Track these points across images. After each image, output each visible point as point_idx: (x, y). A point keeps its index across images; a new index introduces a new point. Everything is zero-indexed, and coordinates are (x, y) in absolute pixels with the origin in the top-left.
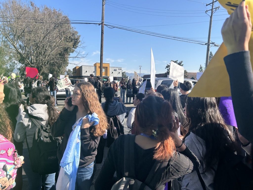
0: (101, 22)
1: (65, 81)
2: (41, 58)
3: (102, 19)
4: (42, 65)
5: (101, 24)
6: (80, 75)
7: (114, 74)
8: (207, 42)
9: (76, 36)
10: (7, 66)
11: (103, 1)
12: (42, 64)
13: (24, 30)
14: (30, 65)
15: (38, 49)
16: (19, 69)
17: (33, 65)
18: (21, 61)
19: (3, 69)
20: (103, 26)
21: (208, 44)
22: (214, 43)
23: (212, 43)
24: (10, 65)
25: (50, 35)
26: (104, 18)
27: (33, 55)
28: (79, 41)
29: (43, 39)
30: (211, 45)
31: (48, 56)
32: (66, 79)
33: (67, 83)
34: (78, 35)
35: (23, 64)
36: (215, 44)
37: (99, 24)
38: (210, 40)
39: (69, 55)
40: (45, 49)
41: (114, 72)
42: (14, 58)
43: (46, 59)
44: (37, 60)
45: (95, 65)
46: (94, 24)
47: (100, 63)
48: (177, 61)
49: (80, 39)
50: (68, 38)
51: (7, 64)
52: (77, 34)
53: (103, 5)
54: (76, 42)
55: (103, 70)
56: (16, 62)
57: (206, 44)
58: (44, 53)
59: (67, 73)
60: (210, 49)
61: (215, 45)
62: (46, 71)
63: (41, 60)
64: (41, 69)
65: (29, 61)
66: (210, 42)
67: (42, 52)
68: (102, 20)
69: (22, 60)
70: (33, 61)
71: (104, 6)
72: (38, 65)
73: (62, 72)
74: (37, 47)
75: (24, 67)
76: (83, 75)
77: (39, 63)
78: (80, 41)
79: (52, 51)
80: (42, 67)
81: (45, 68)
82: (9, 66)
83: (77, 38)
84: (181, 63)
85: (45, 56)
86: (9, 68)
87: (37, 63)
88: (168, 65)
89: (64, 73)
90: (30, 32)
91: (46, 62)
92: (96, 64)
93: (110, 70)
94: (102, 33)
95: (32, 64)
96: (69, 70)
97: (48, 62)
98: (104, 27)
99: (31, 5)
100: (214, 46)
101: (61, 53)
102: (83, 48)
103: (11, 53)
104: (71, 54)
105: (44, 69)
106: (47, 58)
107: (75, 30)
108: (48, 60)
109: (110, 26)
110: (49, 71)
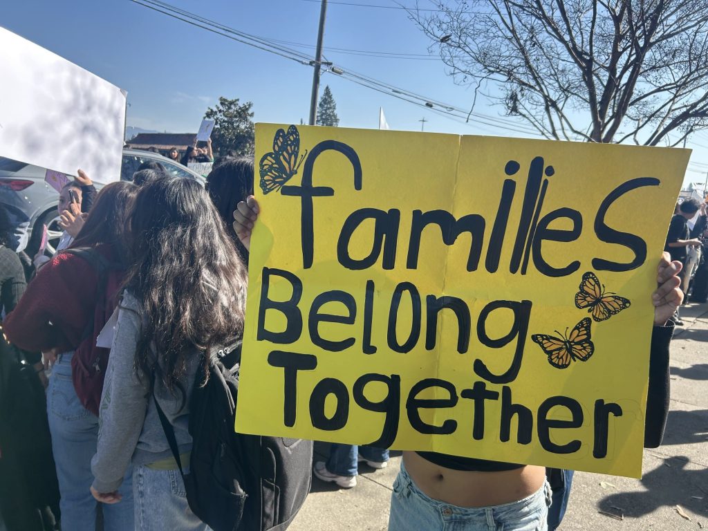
8: (313, 57)
21: (317, 65)
22: (331, 64)
23: (325, 63)
30: (323, 67)
36: (332, 67)
38: (323, 53)
48: (238, 100)
57: (311, 63)
60: (320, 78)
61: (333, 70)
66: (323, 59)
84: (247, 109)
88: (212, 110)
100: (331, 71)
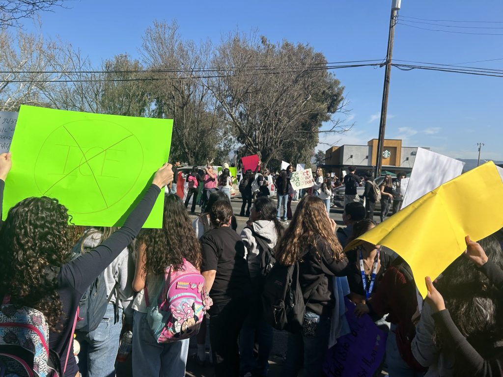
0: (385, 61)
1: (305, 176)
2: (271, 134)
3: (389, 53)
4: (271, 147)
5: (385, 64)
6: (339, 163)
7: (410, 162)
9: (336, 89)
10: (221, 146)
11: (393, 18)
12: (272, 145)
13: (248, 89)
14: (253, 147)
15: (267, 119)
16: (237, 152)
17: (257, 147)
18: (240, 139)
19: (214, 151)
20: (388, 69)
24: (225, 145)
25: (287, 95)
26: (393, 53)
27: (259, 130)
28: (340, 98)
29: (276, 101)
31: (282, 131)
32: (307, 172)
33: (308, 180)
34: (340, 86)
35: (243, 143)
37: (381, 65)
39: (320, 125)
40: (279, 119)
41: (411, 157)
42: (231, 132)
43: (278, 136)
44: (264, 139)
45: (371, 144)
46: (372, 65)
47: (379, 139)
49: (344, 95)
50: (320, 94)
51: (220, 143)
52: (339, 84)
53: (391, 27)
54: (335, 100)
55: (386, 154)
56: (234, 139)
58: (277, 125)
59: (317, 157)
62: (277, 157)
63: (271, 138)
64: (269, 153)
65: (251, 140)
67: (272, 124)
68: (387, 56)
69: (241, 137)
70: (257, 140)
71: (394, 27)
72: (265, 146)
73: (305, 157)
74: (266, 117)
75: (244, 149)
76: (344, 164)
77: (267, 144)
78: (342, 99)
79: (289, 122)
80: (271, 150)
81: (277, 151)
82: (222, 146)
83: (338, 94)
85: (278, 131)
86: (222, 149)
87: (264, 143)
89: (309, 159)
90: (257, 92)
91: (277, 141)
92: (372, 141)
93: (402, 153)
94: (387, 81)
95: (256, 144)
96: (320, 152)
97: (281, 141)
98: (391, 69)
99: (263, 42)
101: (306, 123)
102: (346, 112)
103: (226, 124)
104: (323, 123)
105: (274, 153)
106: (280, 134)
107: (335, 78)
108: (281, 137)
109: (403, 66)
110: (282, 156)
